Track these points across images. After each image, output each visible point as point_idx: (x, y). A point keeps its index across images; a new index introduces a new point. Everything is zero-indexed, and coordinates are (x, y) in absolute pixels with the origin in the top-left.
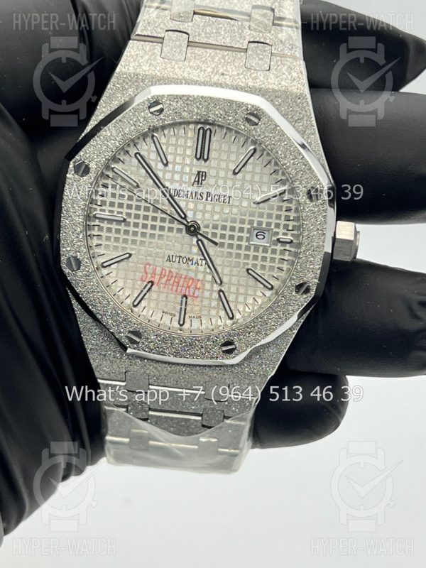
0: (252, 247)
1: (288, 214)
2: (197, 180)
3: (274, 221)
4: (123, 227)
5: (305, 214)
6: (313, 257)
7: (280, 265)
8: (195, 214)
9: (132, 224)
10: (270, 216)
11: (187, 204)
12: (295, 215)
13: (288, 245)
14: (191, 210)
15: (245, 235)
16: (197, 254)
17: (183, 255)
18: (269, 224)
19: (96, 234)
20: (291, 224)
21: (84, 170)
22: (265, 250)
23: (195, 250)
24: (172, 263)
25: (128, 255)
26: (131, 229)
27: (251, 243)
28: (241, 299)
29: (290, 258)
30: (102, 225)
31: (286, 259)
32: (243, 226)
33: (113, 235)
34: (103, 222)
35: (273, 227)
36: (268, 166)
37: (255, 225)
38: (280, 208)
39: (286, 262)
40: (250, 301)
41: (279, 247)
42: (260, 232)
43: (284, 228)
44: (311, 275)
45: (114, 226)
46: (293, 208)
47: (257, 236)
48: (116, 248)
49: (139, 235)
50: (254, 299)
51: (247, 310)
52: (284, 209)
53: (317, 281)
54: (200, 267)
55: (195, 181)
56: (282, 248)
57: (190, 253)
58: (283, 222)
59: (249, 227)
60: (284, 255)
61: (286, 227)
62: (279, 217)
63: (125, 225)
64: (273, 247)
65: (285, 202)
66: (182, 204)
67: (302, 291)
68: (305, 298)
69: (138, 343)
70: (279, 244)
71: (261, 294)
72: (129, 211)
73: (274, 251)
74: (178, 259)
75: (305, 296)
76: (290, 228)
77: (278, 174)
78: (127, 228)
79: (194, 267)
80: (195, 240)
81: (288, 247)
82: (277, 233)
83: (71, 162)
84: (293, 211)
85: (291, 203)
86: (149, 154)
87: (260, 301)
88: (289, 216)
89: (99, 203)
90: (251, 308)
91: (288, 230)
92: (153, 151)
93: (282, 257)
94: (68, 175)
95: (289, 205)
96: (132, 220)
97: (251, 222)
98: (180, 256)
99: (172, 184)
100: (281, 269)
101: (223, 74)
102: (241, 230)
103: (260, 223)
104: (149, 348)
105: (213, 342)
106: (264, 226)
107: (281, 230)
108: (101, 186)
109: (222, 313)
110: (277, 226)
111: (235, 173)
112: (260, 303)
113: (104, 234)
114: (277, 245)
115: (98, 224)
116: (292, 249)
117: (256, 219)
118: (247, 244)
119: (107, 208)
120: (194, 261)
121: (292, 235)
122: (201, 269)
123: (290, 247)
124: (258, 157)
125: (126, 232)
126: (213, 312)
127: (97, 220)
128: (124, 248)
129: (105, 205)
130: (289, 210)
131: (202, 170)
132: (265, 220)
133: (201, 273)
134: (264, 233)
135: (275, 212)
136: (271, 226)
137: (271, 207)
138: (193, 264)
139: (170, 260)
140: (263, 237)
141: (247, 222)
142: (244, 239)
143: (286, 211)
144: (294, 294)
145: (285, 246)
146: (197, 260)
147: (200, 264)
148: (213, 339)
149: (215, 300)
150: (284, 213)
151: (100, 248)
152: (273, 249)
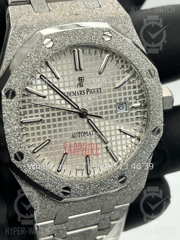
0: (119, 115)
1: (134, 90)
3: (128, 96)
4: (41, 125)
6: (158, 111)
7: (137, 122)
8: (82, 104)
9: (46, 121)
10: (125, 94)
11: (76, 100)
12: (139, 89)
13: (138, 109)
14: (79, 102)
15: (114, 109)
16: (89, 128)
17: (81, 131)
19: (24, 134)
20: (138, 95)
21: (11, 94)
22: (127, 115)
23: (87, 126)
24: (75, 138)
25: (48, 141)
26: (46, 124)
27: (118, 113)
28: (119, 148)
29: (141, 116)
30: (27, 127)
31: (139, 117)
32: (111, 104)
33: (36, 131)
34: (28, 125)
35: (128, 100)
36: (117, 64)
37: (118, 101)
38: (129, 88)
39: (139, 119)
40: (124, 147)
41: (134, 111)
43: (134, 99)
44: (159, 122)
45: (35, 125)
46: (137, 85)
47: (119, 108)
48: (39, 139)
49: (52, 127)
50: (126, 146)
51: (124, 153)
52: (132, 88)
53: (163, 125)
54: (92, 136)
55: (78, 84)
56: (136, 111)
57: (85, 129)
58: (133, 96)
59: (115, 103)
60: (138, 115)
61: (135, 98)
62: (130, 93)
63: (42, 123)
64: (131, 112)
65: (131, 83)
66: (74, 100)
67: (155, 133)
68: (159, 137)
69: (70, 194)
70: (134, 109)
71: (130, 142)
72: (42, 113)
73: (132, 114)
74: (78, 135)
76: (138, 98)
77: (124, 68)
78: (43, 125)
79: (88, 137)
80: (86, 120)
82: (131, 103)
83: (2, 91)
84: (137, 87)
86: (47, 75)
87: (130, 146)
88: (136, 91)
89: (22, 114)
90: (126, 151)
91: (137, 100)
92: (49, 72)
94: (3, 100)
95: (134, 84)
96: (45, 119)
97: (115, 100)
98: (79, 133)
99: (65, 89)
100: (137, 124)
101: (76, 15)
102: (111, 107)
103: (120, 100)
104: (76, 194)
105: (113, 179)
107: (133, 101)
108: (21, 102)
109: (111, 160)
110: (130, 98)
111: (100, 73)
112: (130, 148)
113: (30, 132)
114: (132, 110)
115: (25, 127)
116: (142, 110)
117: (118, 98)
118: (116, 114)
119: (28, 115)
120: (88, 133)
121: (140, 102)
122: (93, 137)
123: (140, 109)
124: (111, 60)
125: (44, 127)
126: (105, 161)
127: (24, 125)
128: (45, 138)
129: (27, 114)
130: (135, 87)
131: (81, 76)
132: (123, 97)
133: (94, 139)
134: (123, 105)
135: (127, 91)
136: (127, 100)
137: (124, 88)
138: (87, 135)
139: (74, 137)
140: (122, 108)
141: (113, 101)
142: (114, 112)
143: (133, 88)
144: (152, 136)
145: (137, 109)
146: (90, 132)
147: (92, 134)
148: (113, 177)
149: (105, 153)
150: (132, 90)
151: (30, 142)
152: (131, 113)
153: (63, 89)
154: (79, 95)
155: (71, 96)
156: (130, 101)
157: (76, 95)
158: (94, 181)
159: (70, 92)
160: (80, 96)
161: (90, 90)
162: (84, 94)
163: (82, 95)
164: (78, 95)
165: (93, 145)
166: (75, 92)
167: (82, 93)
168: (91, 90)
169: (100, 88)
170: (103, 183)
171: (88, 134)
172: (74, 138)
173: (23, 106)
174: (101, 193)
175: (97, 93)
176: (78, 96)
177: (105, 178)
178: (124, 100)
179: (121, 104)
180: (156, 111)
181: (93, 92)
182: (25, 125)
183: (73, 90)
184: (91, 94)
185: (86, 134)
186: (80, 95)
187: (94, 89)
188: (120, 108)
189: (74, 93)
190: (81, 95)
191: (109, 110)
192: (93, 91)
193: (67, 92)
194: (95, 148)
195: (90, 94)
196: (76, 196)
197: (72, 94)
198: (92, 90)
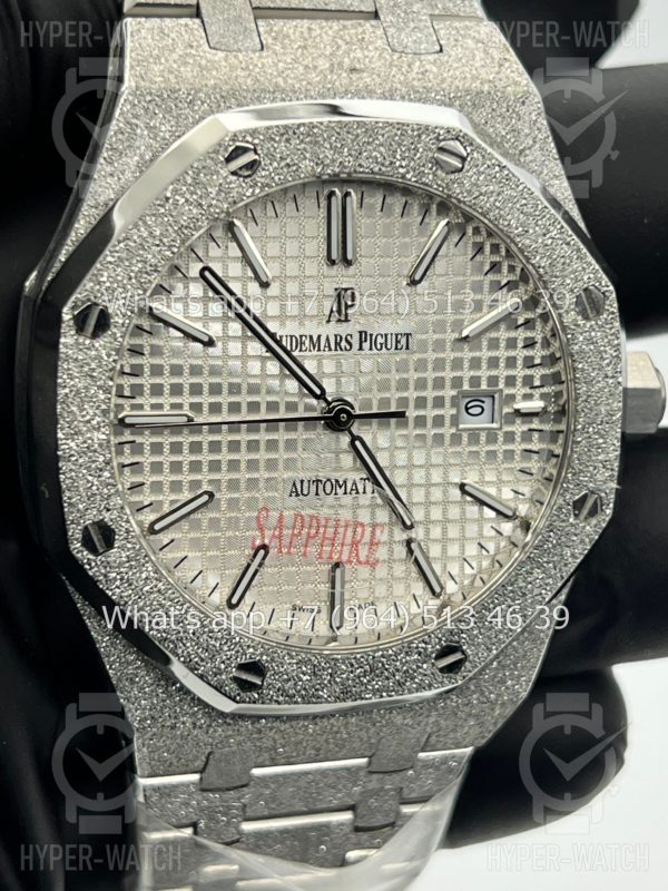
0: (465, 437)
1: (527, 353)
2: (335, 309)
3: (502, 373)
4: (186, 439)
5: (576, 347)
6: (602, 437)
7: (525, 465)
8: (338, 383)
9: (206, 427)
10: (493, 363)
11: (320, 365)
12: (545, 353)
13: (536, 420)
14: (329, 376)
15: (448, 411)
16: (354, 469)
17: (322, 476)
18: (493, 381)
19: (127, 462)
20: (538, 373)
21: (96, 322)
22: (492, 438)
23: (348, 460)
24: (302, 497)
25: (206, 498)
26: (206, 438)
27: (461, 426)
28: (453, 550)
29: (543, 446)
30: (139, 439)
31: (535, 448)
32: (440, 394)
33: (167, 458)
34: (141, 434)
35: (501, 386)
36: (477, 258)
37: (466, 387)
38: (512, 344)
39: (535, 457)
40: (472, 550)
41: (519, 427)
42: (473, 400)
43: (524, 384)
44: (601, 475)
45: (167, 440)
46: (539, 338)
47: (467, 409)
48: (176, 487)
49: (225, 449)
50: (479, 544)
51: (468, 570)
52: (520, 344)
53: (614, 485)
54: (361, 495)
55: (332, 311)
56: (525, 428)
57: (339, 469)
58: (520, 372)
59: (454, 393)
60: (530, 440)
61: (528, 381)
62: (511, 362)
63: (192, 432)
64: (507, 428)
65: (520, 329)
66: (310, 366)
67: (585, 512)
68: (595, 526)
69: (261, 687)
70: (518, 421)
71: (493, 533)
72: (196, 400)
73: (510, 437)
74: (313, 488)
75: (594, 521)
76: (537, 383)
77: (499, 271)
78: (196, 438)
79: (347, 500)
80: (345, 439)
81: (535, 424)
82: (512, 398)
83: (65, 310)
84: (538, 345)
85: (533, 328)
86: (226, 268)
87: (491, 547)
88: (532, 358)
89: (127, 392)
90: (474, 564)
91: (532, 387)
92: (235, 259)
93: (529, 447)
94: (62, 340)
95: (530, 334)
96: (205, 419)
97: (457, 382)
98: (318, 481)
99: (283, 324)
100: (525, 472)
101: (353, 70)
102: (439, 402)
103: (475, 381)
104: (284, 692)
105: (420, 654)
106: (484, 386)
107: (519, 390)
108: (126, 353)
109: (419, 588)
110: (510, 381)
111: (413, 283)
112: (492, 552)
113: (147, 459)
114: (514, 423)
115: (131, 438)
116: (547, 427)
117: (467, 374)
118: (453, 430)
119: (146, 400)
120: (349, 485)
121: (543, 397)
122: (364, 500)
123: (541, 422)
124: (456, 240)
125: (196, 448)
126: (399, 589)
127: (127, 432)
128: (195, 484)
129: (142, 394)
130: (530, 344)
131: (344, 286)
132: (484, 373)
133: (365, 508)
134: (483, 402)
135: (502, 353)
136: (497, 385)
137: (494, 344)
138: (345, 493)
139: (297, 491)
140: (479, 410)
141: (448, 383)
142: (447, 421)
143: (524, 347)
144: (571, 520)
145: (531, 422)
146: (355, 483)
147: (361, 490)
148: (417, 648)
149: (400, 560)
150: (520, 354)
151: (141, 492)
152: (506, 433)
153: (278, 323)
154: (330, 350)
155: (301, 350)
156: (507, 391)
157: (319, 350)
158: (352, 654)
159: (301, 336)
160: (333, 352)
161: (371, 335)
162: (348, 347)
163: (341, 349)
164: (327, 349)
165: (359, 530)
166: (319, 337)
167: (343, 344)
168: (374, 337)
169: (408, 335)
170: (380, 665)
171: (348, 491)
172: (297, 495)
173: (132, 366)
174: (370, 698)
175: (396, 348)
176: (327, 353)
177: (391, 648)
178: (488, 386)
179: (477, 398)
180: (594, 433)
181: (381, 344)
182: (132, 434)
183: (312, 329)
184: (375, 351)
185: (340, 487)
186: (336, 350)
187: (386, 335)
188: (470, 411)
189: (315, 339)
190: (339, 352)
191: (431, 413)
192: (380, 340)
193: (291, 337)
194: (367, 538)
195: (371, 349)
196: (281, 698)
197: (307, 342)
198: (379, 337)
